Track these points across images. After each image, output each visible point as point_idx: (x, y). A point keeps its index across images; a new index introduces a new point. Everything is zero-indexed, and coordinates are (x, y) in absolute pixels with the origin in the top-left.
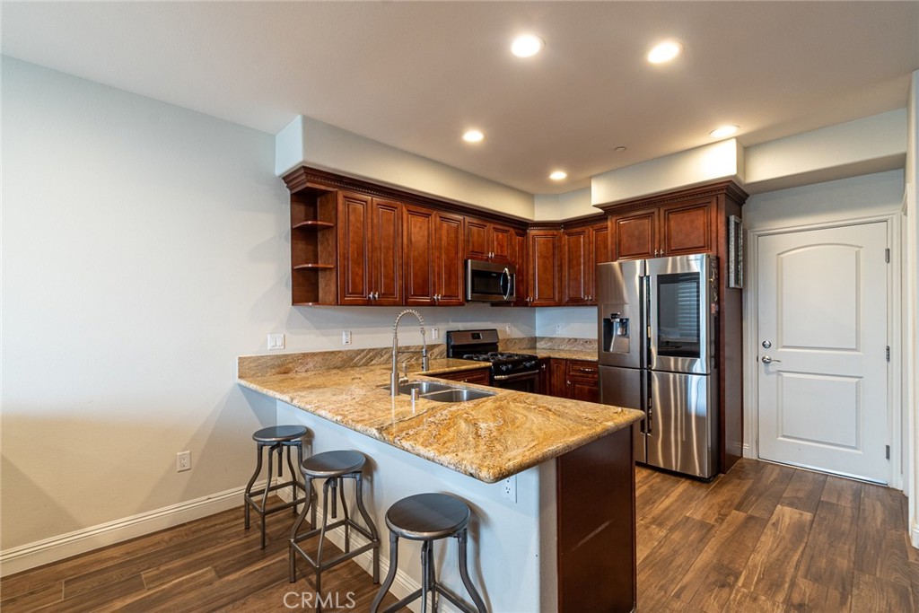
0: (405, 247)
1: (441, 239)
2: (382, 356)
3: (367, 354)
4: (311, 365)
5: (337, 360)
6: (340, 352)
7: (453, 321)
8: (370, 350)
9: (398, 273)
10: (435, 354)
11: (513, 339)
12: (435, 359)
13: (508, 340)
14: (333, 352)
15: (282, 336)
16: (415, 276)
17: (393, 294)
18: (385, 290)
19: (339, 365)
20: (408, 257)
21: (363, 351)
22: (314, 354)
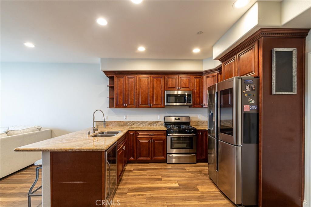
0: (138, 89)
1: (153, 85)
2: (137, 124)
3: (132, 122)
4: (114, 124)
5: (122, 124)
6: (123, 121)
7: (168, 113)
8: (133, 121)
9: (135, 97)
10: (159, 124)
11: (202, 121)
12: (159, 126)
13: (198, 121)
14: (120, 121)
15: (106, 116)
16: (142, 98)
17: (133, 104)
18: (130, 103)
19: (122, 125)
20: (139, 92)
21: (130, 121)
22: (115, 122)
